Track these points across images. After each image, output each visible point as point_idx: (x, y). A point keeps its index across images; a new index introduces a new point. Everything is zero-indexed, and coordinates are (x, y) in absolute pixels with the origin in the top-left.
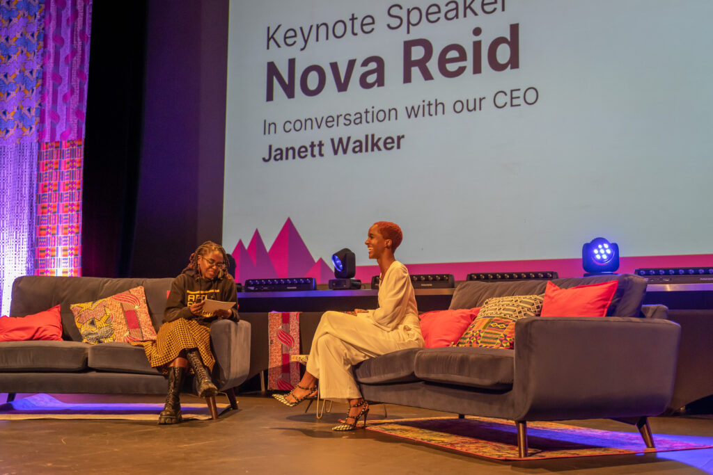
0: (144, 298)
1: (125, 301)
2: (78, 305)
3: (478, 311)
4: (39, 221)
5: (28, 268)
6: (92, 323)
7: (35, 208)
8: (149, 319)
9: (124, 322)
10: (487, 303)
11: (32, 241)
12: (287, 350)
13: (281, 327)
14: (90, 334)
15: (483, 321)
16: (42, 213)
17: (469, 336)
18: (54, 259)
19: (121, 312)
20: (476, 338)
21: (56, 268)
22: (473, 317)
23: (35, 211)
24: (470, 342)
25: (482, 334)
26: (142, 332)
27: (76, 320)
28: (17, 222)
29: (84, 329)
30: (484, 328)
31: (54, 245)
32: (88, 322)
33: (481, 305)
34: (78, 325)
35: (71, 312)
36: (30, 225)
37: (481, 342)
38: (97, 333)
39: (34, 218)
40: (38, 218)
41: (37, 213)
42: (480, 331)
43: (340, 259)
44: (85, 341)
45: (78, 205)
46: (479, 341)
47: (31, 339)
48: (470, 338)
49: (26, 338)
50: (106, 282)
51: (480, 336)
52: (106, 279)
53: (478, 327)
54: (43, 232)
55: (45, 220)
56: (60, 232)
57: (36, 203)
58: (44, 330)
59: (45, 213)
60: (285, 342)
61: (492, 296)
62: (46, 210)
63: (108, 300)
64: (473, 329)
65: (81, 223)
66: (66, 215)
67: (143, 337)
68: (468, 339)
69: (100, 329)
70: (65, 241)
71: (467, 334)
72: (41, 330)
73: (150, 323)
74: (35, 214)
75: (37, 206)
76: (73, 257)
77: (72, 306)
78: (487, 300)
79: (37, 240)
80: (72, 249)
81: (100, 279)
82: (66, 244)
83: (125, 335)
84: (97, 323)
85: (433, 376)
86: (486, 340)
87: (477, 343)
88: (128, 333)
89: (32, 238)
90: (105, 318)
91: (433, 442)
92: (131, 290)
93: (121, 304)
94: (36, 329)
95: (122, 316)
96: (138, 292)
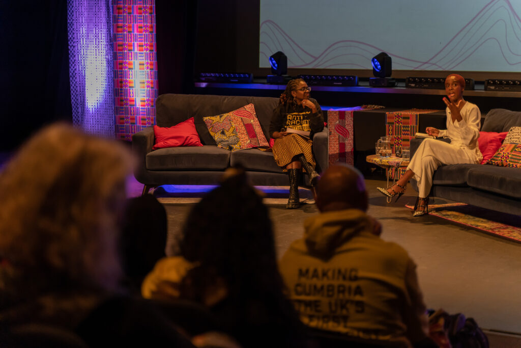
0: (255, 113)
1: (244, 116)
2: (209, 117)
3: (505, 136)
4: (116, 20)
5: (108, 59)
6: (223, 133)
7: (111, 8)
8: (261, 130)
9: (245, 132)
10: (511, 130)
11: (110, 36)
12: (343, 140)
13: (338, 122)
14: (222, 141)
15: (510, 146)
16: (119, 13)
17: (500, 155)
18: (132, 53)
19: (242, 125)
20: (506, 158)
21: (133, 61)
22: (502, 141)
23: (111, 11)
24: (502, 161)
25: (510, 156)
26: (258, 140)
27: (210, 130)
28: (96, 20)
29: (217, 137)
30: (512, 151)
31: (131, 41)
32: (220, 132)
33: (507, 130)
34: (212, 134)
35: (204, 123)
36: (108, 23)
37: (509, 161)
38: (228, 141)
39: (111, 16)
40: (114, 17)
41: (113, 13)
42: (508, 153)
43: (378, 61)
44: (219, 146)
45: (151, 9)
46: (508, 161)
47: (182, 146)
48: (501, 158)
49: (179, 144)
50: (224, 99)
51: (508, 157)
52: (224, 97)
53: (507, 151)
54: (120, 29)
55: (121, 19)
56: (136, 30)
57: (112, 4)
58: (191, 139)
59: (121, 13)
60: (341, 134)
61: (514, 125)
62: (121, 11)
63: (231, 114)
64: (504, 151)
65: (154, 24)
66: (141, 16)
67: (259, 144)
68: (500, 158)
69: (229, 137)
70: (140, 38)
71: (499, 154)
72: (189, 138)
73: (262, 133)
74: (111, 14)
75: (113, 7)
76: (148, 52)
77: (205, 119)
78: (512, 128)
79: (115, 36)
80: (147, 45)
81: (220, 97)
82: (142, 41)
83: (248, 143)
84: (227, 133)
85: (480, 187)
86: (513, 160)
87: (506, 161)
88: (249, 141)
89: (110, 34)
90: (231, 130)
91: (479, 227)
92: (245, 107)
93: (241, 119)
94: (185, 137)
95: (243, 128)
96: (250, 108)
